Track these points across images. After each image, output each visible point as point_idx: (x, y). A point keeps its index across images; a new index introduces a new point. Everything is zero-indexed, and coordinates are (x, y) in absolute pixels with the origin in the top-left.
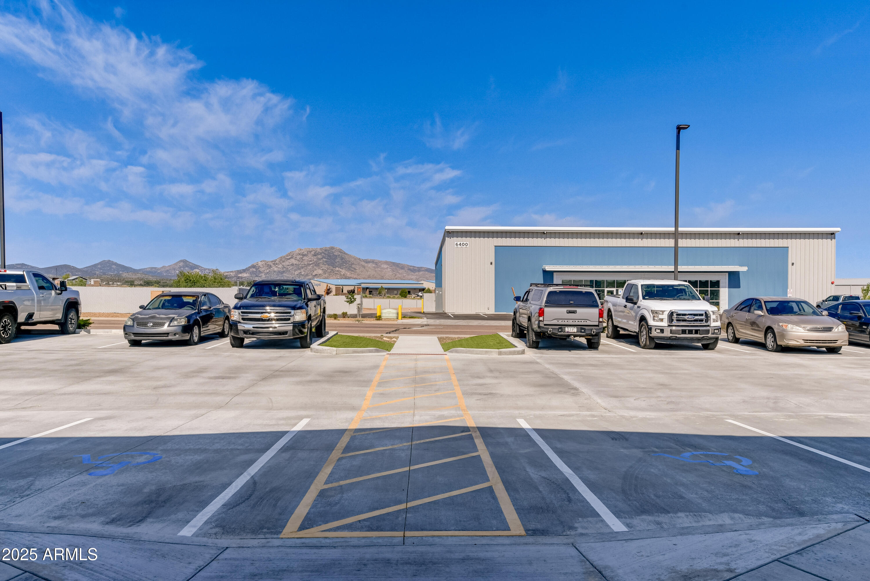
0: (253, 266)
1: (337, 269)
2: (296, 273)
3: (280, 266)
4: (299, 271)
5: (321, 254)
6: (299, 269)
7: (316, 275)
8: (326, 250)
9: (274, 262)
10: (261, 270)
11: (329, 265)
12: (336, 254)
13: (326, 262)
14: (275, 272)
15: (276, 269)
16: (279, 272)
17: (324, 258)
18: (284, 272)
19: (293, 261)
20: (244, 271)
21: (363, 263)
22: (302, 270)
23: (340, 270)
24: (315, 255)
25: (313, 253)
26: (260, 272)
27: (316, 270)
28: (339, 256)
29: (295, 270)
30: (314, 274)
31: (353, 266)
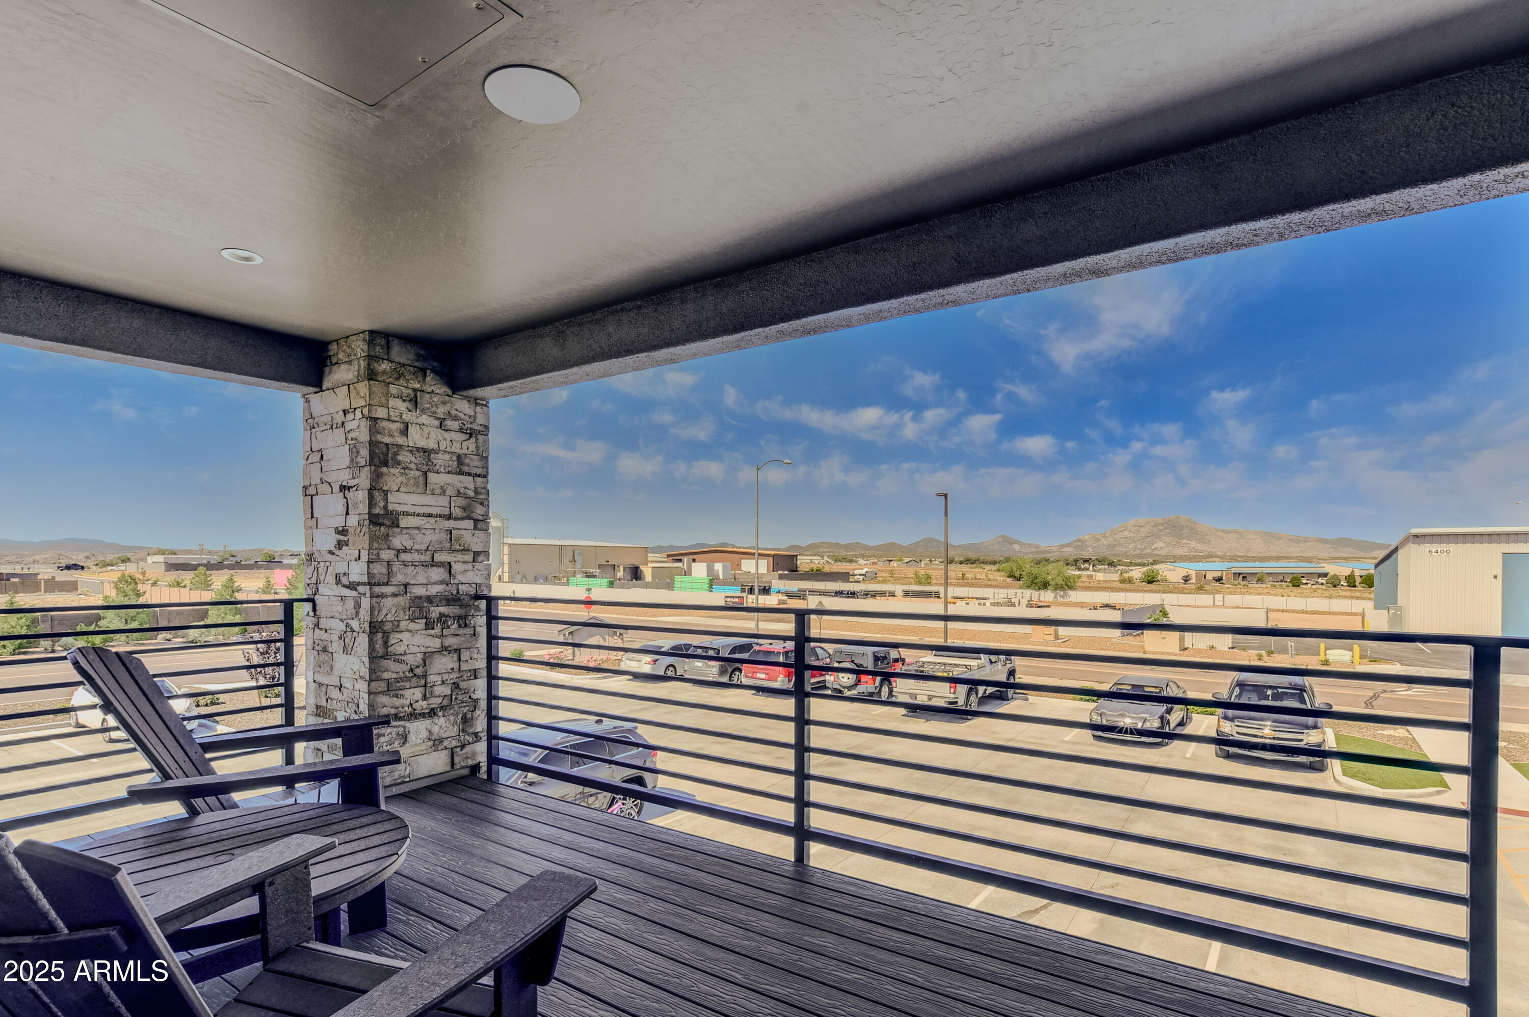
0: (1079, 540)
1: (1185, 541)
2: (1131, 546)
3: (1111, 539)
4: (1134, 545)
5: (1163, 524)
6: (1135, 542)
7: (1156, 548)
8: (1169, 520)
9: (1104, 536)
10: (1088, 543)
11: (1173, 536)
12: (1183, 524)
13: (1169, 533)
14: (1104, 545)
15: (1105, 542)
16: (1109, 545)
17: (1167, 529)
18: (1115, 545)
19: (1126, 533)
20: (1068, 545)
21: (1221, 534)
22: (1138, 543)
23: (1189, 542)
24: (1155, 526)
25: (1152, 523)
26: (1087, 546)
27: (1156, 542)
28: (1187, 526)
29: (1129, 544)
30: (1153, 547)
31: (1206, 537)
